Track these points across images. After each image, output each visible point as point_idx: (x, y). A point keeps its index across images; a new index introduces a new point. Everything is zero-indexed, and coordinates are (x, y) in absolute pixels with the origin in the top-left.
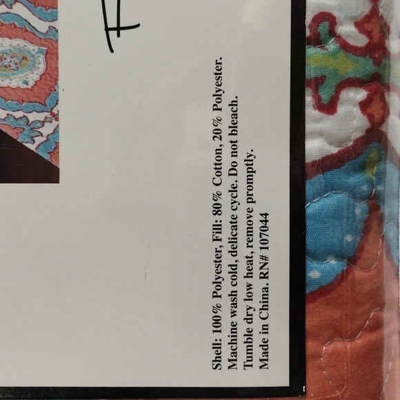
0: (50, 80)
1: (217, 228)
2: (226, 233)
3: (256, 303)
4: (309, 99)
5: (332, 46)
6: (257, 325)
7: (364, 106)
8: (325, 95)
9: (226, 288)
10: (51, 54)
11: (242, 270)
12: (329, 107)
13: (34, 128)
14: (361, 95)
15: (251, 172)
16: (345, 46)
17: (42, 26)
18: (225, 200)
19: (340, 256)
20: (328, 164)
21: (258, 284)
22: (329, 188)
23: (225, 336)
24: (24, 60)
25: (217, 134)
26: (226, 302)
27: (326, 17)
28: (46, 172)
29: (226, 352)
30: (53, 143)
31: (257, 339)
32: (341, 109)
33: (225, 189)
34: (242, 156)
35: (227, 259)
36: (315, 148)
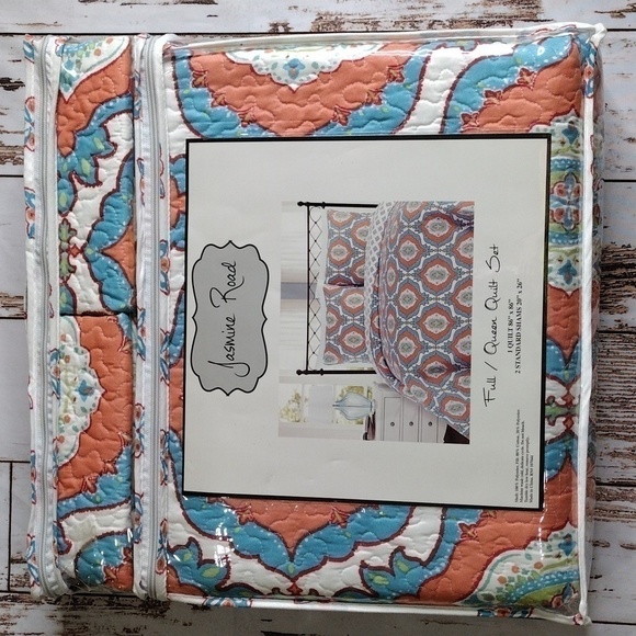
0: (467, 414)
1: (517, 460)
2: (520, 461)
3: (529, 483)
4: (546, 422)
5: (554, 405)
6: (529, 489)
7: (564, 422)
8: (551, 420)
9: (520, 478)
10: (468, 406)
11: (525, 473)
12: (553, 424)
13: (462, 428)
14: (564, 419)
15: (528, 443)
16: (558, 405)
17: (466, 398)
18: (520, 451)
19: (556, 469)
20: (552, 441)
21: (530, 477)
22: (553, 448)
23: (519, 492)
24: (460, 408)
25: (518, 432)
26: (520, 482)
27: (553, 398)
28: (466, 441)
29: (519, 497)
30: (468, 432)
31: (529, 493)
32: (556, 424)
33: (520, 448)
34: (525, 438)
35: (520, 469)
36: (548, 436)
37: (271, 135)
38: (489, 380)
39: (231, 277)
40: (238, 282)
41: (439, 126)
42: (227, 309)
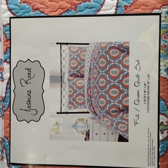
0: (127, 130)
1: (148, 148)
2: (149, 149)
3: (153, 158)
4: (160, 132)
5: (163, 125)
6: (153, 161)
7: (167, 132)
8: (162, 132)
9: (149, 156)
10: (128, 126)
11: (151, 154)
12: (162, 133)
13: (125, 135)
14: (167, 131)
15: (153, 141)
16: (165, 126)
17: (127, 123)
18: (149, 145)
19: (164, 152)
20: (162, 140)
21: (153, 156)
22: (163, 143)
23: (149, 162)
24: (124, 127)
25: (148, 137)
26: (149, 158)
27: (162, 122)
28: (127, 141)
29: (149, 164)
30: (128, 137)
31: (153, 162)
32: (164, 133)
33: (149, 143)
34: (151, 139)
35: (150, 152)
36: (161, 138)
37: (45, 15)
38: (136, 116)
39: (29, 74)
40: (32, 76)
41: (114, 11)
42: (28, 87)
